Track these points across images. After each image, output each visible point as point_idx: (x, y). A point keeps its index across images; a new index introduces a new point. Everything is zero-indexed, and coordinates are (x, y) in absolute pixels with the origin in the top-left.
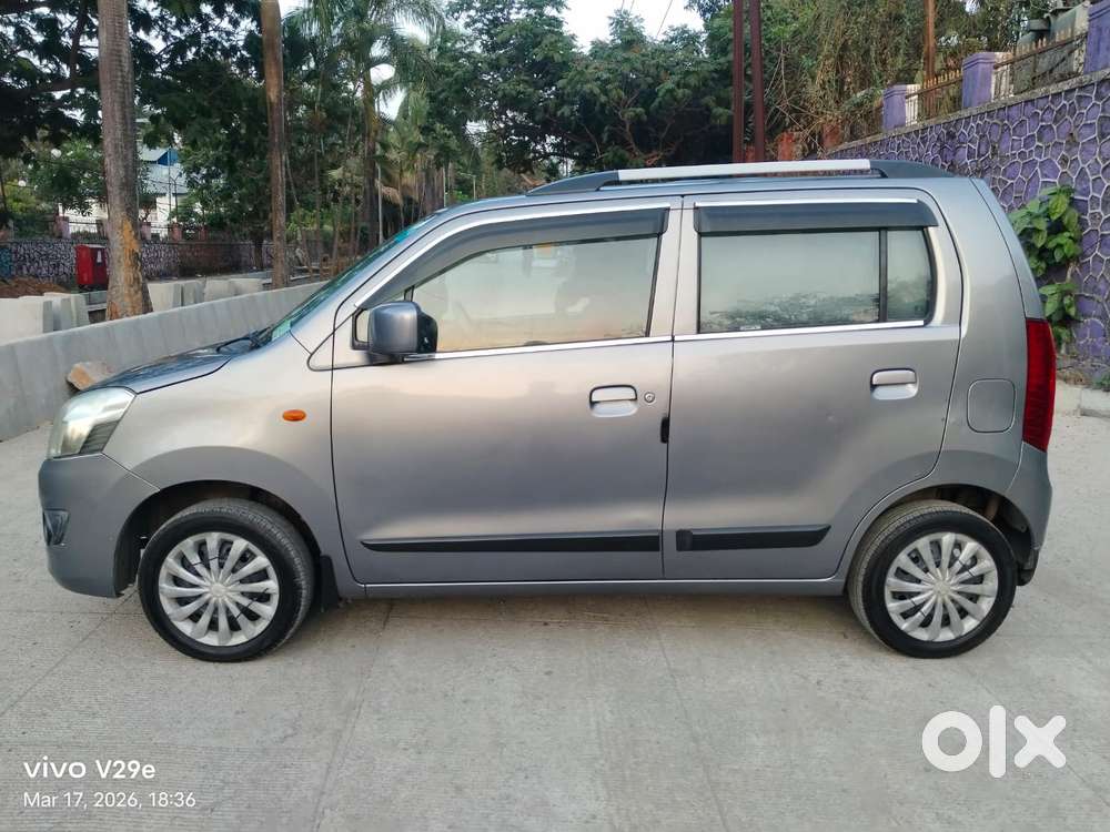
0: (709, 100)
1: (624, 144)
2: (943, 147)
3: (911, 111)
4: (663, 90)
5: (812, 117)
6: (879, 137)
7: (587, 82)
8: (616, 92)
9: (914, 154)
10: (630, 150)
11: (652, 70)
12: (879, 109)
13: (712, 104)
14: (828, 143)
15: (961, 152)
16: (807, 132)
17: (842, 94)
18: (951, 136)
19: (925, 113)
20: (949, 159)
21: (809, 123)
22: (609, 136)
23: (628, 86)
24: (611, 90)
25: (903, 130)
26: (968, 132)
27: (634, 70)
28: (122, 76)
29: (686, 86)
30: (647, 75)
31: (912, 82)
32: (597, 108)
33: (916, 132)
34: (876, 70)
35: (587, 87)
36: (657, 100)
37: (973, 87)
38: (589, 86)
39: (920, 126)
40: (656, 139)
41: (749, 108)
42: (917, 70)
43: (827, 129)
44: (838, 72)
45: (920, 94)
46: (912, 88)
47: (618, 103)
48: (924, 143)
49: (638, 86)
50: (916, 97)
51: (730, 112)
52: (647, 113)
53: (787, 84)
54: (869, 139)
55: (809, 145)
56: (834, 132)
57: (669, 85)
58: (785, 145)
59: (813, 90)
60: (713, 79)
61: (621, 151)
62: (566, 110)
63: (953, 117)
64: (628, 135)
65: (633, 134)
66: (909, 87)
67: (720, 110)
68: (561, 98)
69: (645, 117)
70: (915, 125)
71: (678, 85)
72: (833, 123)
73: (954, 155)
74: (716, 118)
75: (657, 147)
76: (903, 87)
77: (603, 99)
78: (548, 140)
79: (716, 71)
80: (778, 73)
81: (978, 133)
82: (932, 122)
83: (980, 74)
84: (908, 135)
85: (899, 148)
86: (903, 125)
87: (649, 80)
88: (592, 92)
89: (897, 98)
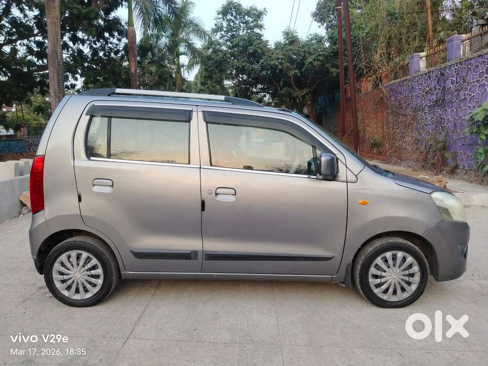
0: (328, 65)
1: (291, 86)
2: (439, 80)
3: (423, 64)
4: (308, 62)
5: (376, 70)
6: (408, 77)
7: (273, 60)
8: (287, 64)
9: (425, 84)
10: (293, 89)
11: (302, 54)
12: (407, 65)
13: (330, 67)
14: (384, 81)
15: (448, 81)
16: (374, 77)
17: (389, 59)
18: (442, 75)
19: (429, 65)
20: (442, 85)
21: (375, 73)
22: (283, 83)
23: (291, 61)
24: (283, 63)
25: (419, 73)
26: (451, 73)
27: (294, 54)
28: (58, 62)
29: (318, 60)
30: (300, 56)
31: (423, 51)
32: (277, 71)
33: (426, 74)
34: (406, 47)
35: (272, 63)
36: (305, 66)
37: (452, 51)
38: (274, 61)
39: (427, 71)
40: (305, 83)
41: (346, 69)
42: (425, 47)
43: (384, 75)
44: (387, 49)
45: (426, 57)
46: (422, 54)
47: (287, 69)
48: (429, 79)
49: (296, 60)
50: (425, 58)
51: (338, 70)
52: (301, 73)
53: (364, 56)
54: (403, 79)
55: (375, 82)
56: (387, 76)
57: (310, 60)
58: (365, 83)
59: (377, 58)
60: (330, 56)
61: (289, 89)
62: (264, 73)
63: (443, 66)
64: (292, 82)
65: (294, 82)
66: (421, 53)
67: (334, 70)
68: (263, 68)
69: (299, 75)
70: (425, 71)
71: (314, 60)
72: (387, 73)
73: (444, 83)
74: (332, 73)
75: (306, 87)
76: (418, 54)
77: (280, 67)
78: (258, 87)
79: (332, 52)
80: (360, 52)
81: (455, 72)
82: (433, 69)
83: (455, 46)
84: (422, 75)
85: (418, 81)
86: (419, 71)
87: (301, 58)
88: (275, 64)
89: (416, 59)
